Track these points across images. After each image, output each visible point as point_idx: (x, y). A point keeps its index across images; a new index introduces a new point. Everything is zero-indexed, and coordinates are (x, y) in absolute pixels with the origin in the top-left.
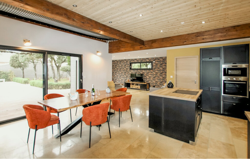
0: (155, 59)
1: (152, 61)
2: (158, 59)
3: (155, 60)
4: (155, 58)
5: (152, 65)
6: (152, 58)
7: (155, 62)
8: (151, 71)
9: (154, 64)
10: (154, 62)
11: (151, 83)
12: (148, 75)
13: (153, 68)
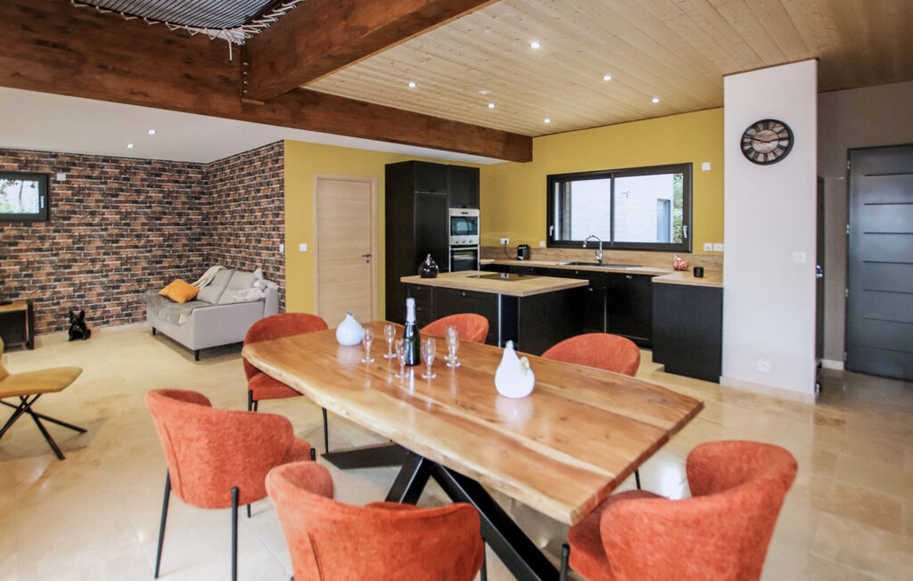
0: (69, 162)
1: (47, 170)
3: (64, 170)
4: (66, 155)
5: (46, 191)
6: (42, 154)
7: (72, 177)
8: (41, 227)
9: (59, 191)
10: (61, 177)
11: (41, 300)
12: (16, 257)
13: (53, 209)
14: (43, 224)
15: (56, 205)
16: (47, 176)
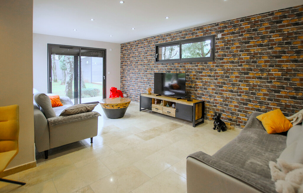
0: (222, 25)
1: (214, 33)
2: (235, 26)
3: (221, 32)
5: (213, 45)
6: (212, 25)
7: (225, 35)
8: (211, 64)
9: (219, 44)
10: (219, 36)
11: (209, 102)
12: (201, 79)
13: (216, 54)
14: (212, 62)
15: (217, 52)
16: (214, 36)
